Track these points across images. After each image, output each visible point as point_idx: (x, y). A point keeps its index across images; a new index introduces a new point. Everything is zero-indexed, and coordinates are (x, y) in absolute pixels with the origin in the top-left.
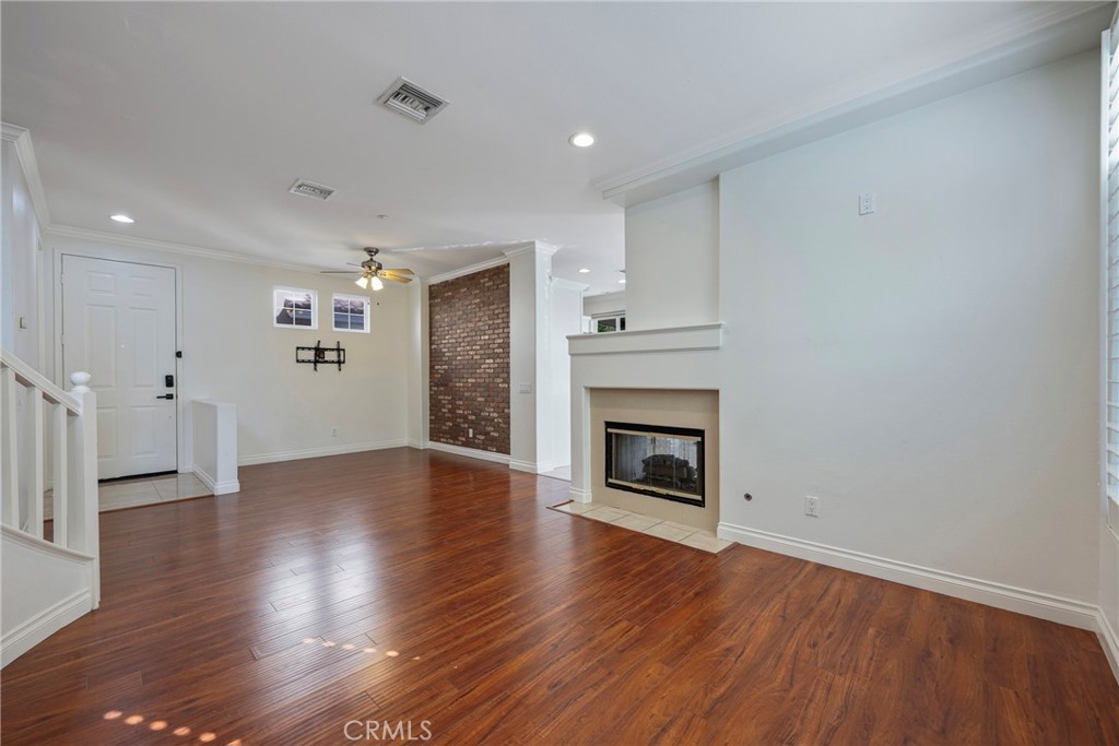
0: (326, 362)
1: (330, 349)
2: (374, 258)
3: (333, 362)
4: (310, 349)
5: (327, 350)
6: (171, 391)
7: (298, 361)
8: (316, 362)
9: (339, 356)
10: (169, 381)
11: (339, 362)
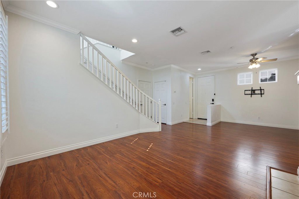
0: (256, 94)
1: (257, 90)
2: (255, 57)
3: (259, 94)
4: (249, 90)
5: (256, 90)
6: (213, 102)
7: (245, 94)
8: (251, 94)
9: (261, 92)
10: (213, 100)
11: (261, 94)
